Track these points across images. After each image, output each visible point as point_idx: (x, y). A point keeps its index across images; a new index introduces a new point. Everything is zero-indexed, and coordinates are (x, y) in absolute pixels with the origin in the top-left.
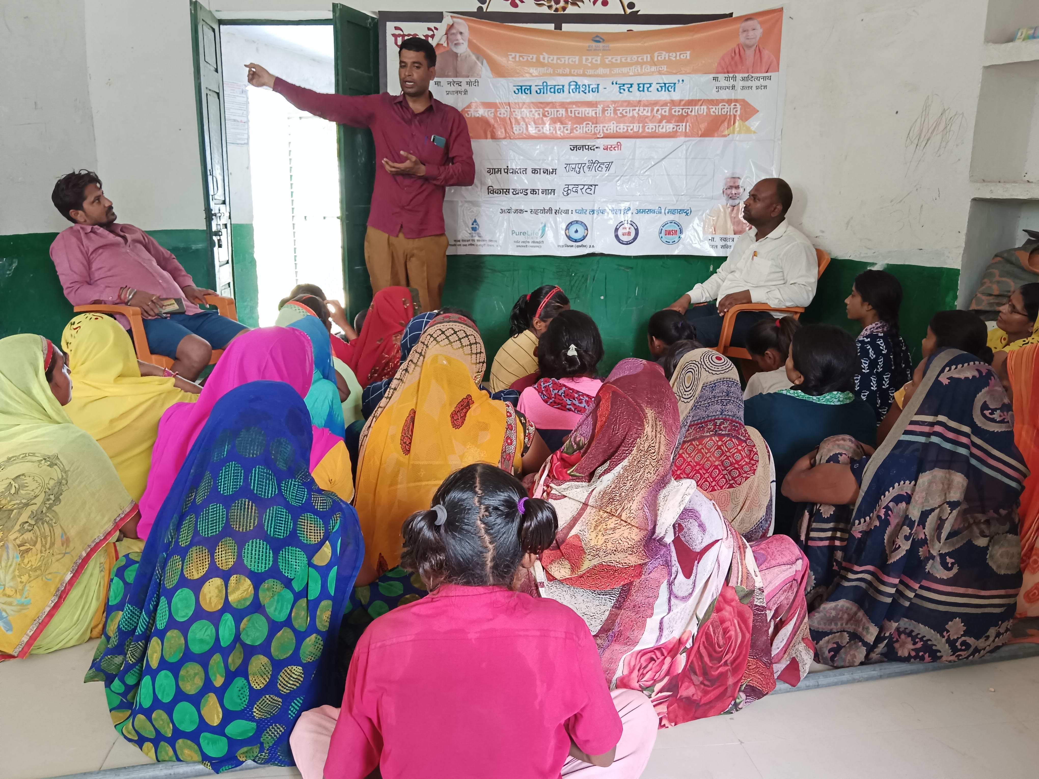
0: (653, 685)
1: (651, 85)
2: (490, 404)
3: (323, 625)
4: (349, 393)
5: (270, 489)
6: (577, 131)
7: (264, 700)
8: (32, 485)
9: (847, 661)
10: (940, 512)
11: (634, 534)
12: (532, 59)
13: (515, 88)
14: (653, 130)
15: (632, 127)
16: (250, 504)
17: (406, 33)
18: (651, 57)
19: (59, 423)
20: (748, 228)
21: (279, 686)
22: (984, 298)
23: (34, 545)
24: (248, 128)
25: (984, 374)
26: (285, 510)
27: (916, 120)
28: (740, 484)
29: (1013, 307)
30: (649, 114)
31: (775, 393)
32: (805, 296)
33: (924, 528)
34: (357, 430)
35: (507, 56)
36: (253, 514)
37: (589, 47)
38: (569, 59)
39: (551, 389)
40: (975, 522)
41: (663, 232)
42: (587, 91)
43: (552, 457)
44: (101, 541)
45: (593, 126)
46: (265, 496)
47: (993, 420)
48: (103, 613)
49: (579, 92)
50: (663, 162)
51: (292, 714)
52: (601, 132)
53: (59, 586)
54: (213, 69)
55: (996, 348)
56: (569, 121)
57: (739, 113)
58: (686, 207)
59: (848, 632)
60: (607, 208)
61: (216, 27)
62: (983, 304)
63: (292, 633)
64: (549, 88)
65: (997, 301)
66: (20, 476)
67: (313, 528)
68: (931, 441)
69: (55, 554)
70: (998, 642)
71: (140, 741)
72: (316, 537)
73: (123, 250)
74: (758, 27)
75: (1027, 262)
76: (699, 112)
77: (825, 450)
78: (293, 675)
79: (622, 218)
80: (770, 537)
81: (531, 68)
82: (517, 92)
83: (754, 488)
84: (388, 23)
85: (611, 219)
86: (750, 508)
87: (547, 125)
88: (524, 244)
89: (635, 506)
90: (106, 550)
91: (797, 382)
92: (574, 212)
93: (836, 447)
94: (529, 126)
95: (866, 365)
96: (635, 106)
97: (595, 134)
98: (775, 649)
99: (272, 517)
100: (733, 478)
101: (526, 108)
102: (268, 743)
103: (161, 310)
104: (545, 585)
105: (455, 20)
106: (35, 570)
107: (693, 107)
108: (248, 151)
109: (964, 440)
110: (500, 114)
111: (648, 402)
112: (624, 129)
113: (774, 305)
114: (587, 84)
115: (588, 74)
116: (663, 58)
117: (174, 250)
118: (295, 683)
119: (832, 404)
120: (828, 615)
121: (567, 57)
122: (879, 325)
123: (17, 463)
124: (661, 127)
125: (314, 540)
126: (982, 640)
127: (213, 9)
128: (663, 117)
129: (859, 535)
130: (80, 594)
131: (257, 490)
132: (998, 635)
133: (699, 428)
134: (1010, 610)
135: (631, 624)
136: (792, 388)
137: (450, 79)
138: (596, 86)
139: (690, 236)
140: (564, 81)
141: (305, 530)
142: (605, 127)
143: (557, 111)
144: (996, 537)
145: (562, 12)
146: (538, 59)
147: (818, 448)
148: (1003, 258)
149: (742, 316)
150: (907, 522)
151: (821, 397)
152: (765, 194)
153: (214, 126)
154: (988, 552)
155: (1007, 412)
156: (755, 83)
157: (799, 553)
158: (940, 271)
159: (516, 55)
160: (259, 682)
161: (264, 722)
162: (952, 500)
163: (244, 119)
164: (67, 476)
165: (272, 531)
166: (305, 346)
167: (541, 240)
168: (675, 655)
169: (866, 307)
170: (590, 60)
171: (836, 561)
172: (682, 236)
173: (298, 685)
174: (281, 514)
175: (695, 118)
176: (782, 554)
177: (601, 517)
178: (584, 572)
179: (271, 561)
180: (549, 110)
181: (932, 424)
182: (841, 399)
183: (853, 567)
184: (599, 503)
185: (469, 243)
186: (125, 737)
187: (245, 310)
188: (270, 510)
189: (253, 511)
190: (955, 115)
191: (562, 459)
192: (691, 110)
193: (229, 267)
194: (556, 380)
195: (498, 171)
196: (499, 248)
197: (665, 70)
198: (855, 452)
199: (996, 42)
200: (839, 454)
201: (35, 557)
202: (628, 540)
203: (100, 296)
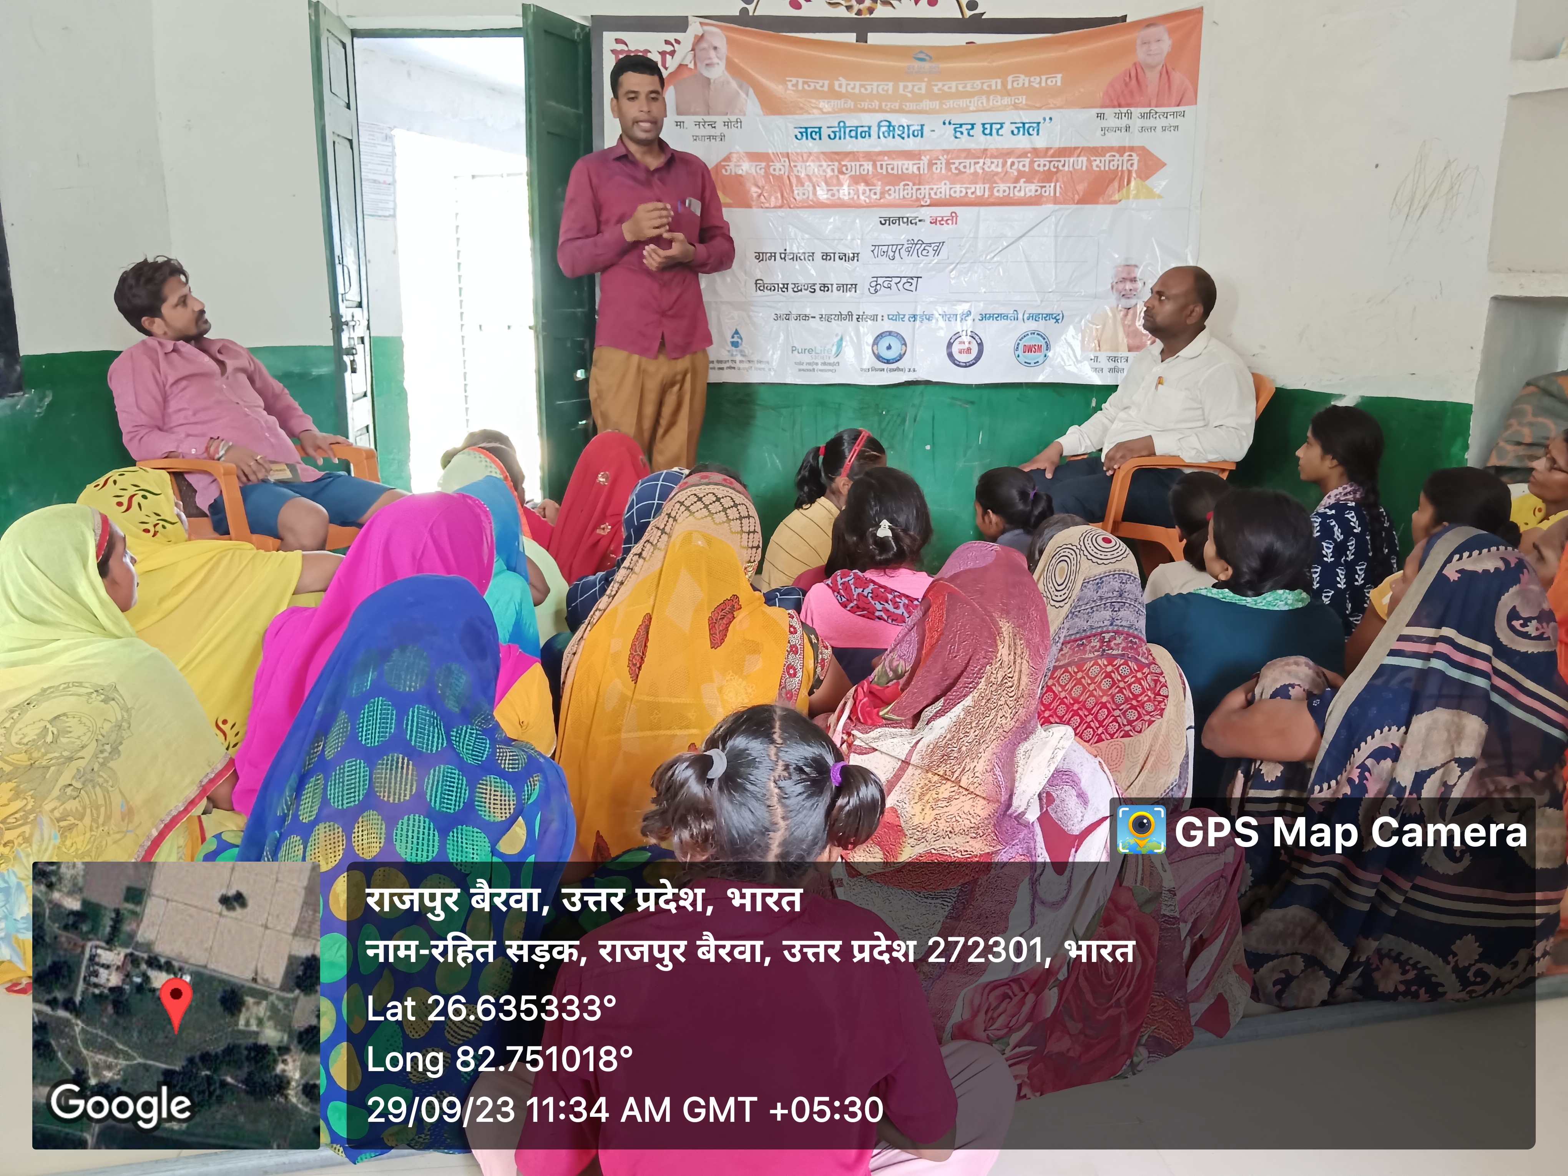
1: (1002, 125)
2: (764, 613)
4: (547, 591)
5: (436, 740)
6: (890, 195)
8: (78, 730)
10: (1444, 774)
11: (980, 808)
12: (822, 86)
13: (797, 131)
14: (1006, 194)
15: (973, 190)
16: (406, 761)
18: (1002, 82)
19: (118, 638)
20: (1149, 342)
21: (446, 1034)
22: (1509, 448)
23: (81, 819)
24: (394, 193)
25: (1513, 565)
26: (456, 771)
27: (1406, 178)
28: (1140, 732)
29: (1553, 461)
30: (999, 170)
31: (1190, 594)
32: (1238, 445)
34: (559, 647)
35: (784, 82)
36: (410, 776)
37: (909, 68)
38: (878, 86)
39: (853, 587)
40: (1497, 790)
41: (1021, 347)
42: (905, 135)
43: (856, 690)
44: (180, 813)
45: (915, 188)
46: (427, 749)
47: (1526, 636)
49: (894, 137)
50: (1021, 243)
52: (927, 196)
54: (344, 104)
55: (1525, 524)
56: (879, 180)
57: (1135, 167)
58: (1055, 309)
60: (935, 313)
61: (348, 42)
62: (1509, 457)
64: (848, 130)
65: (1528, 453)
66: (59, 716)
67: (498, 798)
68: (1431, 666)
69: (111, 832)
72: (503, 811)
73: (218, 384)
74: (1166, 37)
76: (1076, 167)
77: (1269, 679)
79: (958, 326)
81: (821, 101)
82: (799, 136)
83: (1161, 738)
84: (605, 34)
85: (942, 329)
86: (1154, 767)
87: (845, 187)
88: (810, 367)
89: (981, 766)
90: (187, 828)
91: (1223, 577)
92: (886, 318)
93: (1285, 675)
94: (818, 188)
95: (1329, 551)
96: (979, 158)
97: (918, 199)
99: (438, 782)
100: (1130, 723)
101: (813, 161)
105: (706, 28)
107: (1067, 159)
108: (395, 227)
109: (1482, 665)
110: (774, 170)
111: (1003, 610)
112: (961, 192)
113: (1190, 458)
114: (905, 125)
115: (907, 109)
116: (1021, 85)
117: (286, 377)
119: (1276, 608)
121: (875, 84)
122: (1349, 489)
123: (56, 697)
124: (1018, 188)
125: (500, 815)
127: (343, 14)
128: (1021, 174)
131: (415, 742)
133: (1078, 646)
134: (1552, 923)
136: (1214, 586)
137: (699, 118)
138: (919, 128)
139: (1062, 353)
140: (870, 119)
141: (488, 801)
142: (932, 189)
143: (861, 166)
145: (868, 16)
146: (831, 87)
147: (1258, 676)
148: (1538, 387)
149: (1141, 475)
150: (1393, 789)
151: (1259, 599)
152: (1178, 289)
153: (345, 190)
155: (1548, 624)
156: (1160, 122)
158: (1444, 407)
159: (797, 81)
162: (1463, 757)
163: (389, 179)
164: (130, 716)
165: (438, 802)
166: (481, 520)
167: (836, 360)
169: (1329, 462)
170: (910, 89)
172: (1050, 354)
173: (475, 1032)
174: (451, 777)
175: (1069, 176)
177: (930, 782)
179: (436, 847)
180: (848, 164)
181: (1432, 641)
182: (1290, 602)
184: (926, 761)
185: (728, 365)
187: (390, 465)
188: (435, 771)
189: (410, 772)
190: (1466, 169)
191: (871, 693)
192: (1062, 163)
193: (367, 402)
194: (860, 573)
195: (771, 256)
196: (772, 373)
197: (1024, 102)
198: (1314, 682)
199: (1528, 59)
200: (1290, 685)
201: (81, 838)
202: (970, 817)
203: (178, 447)
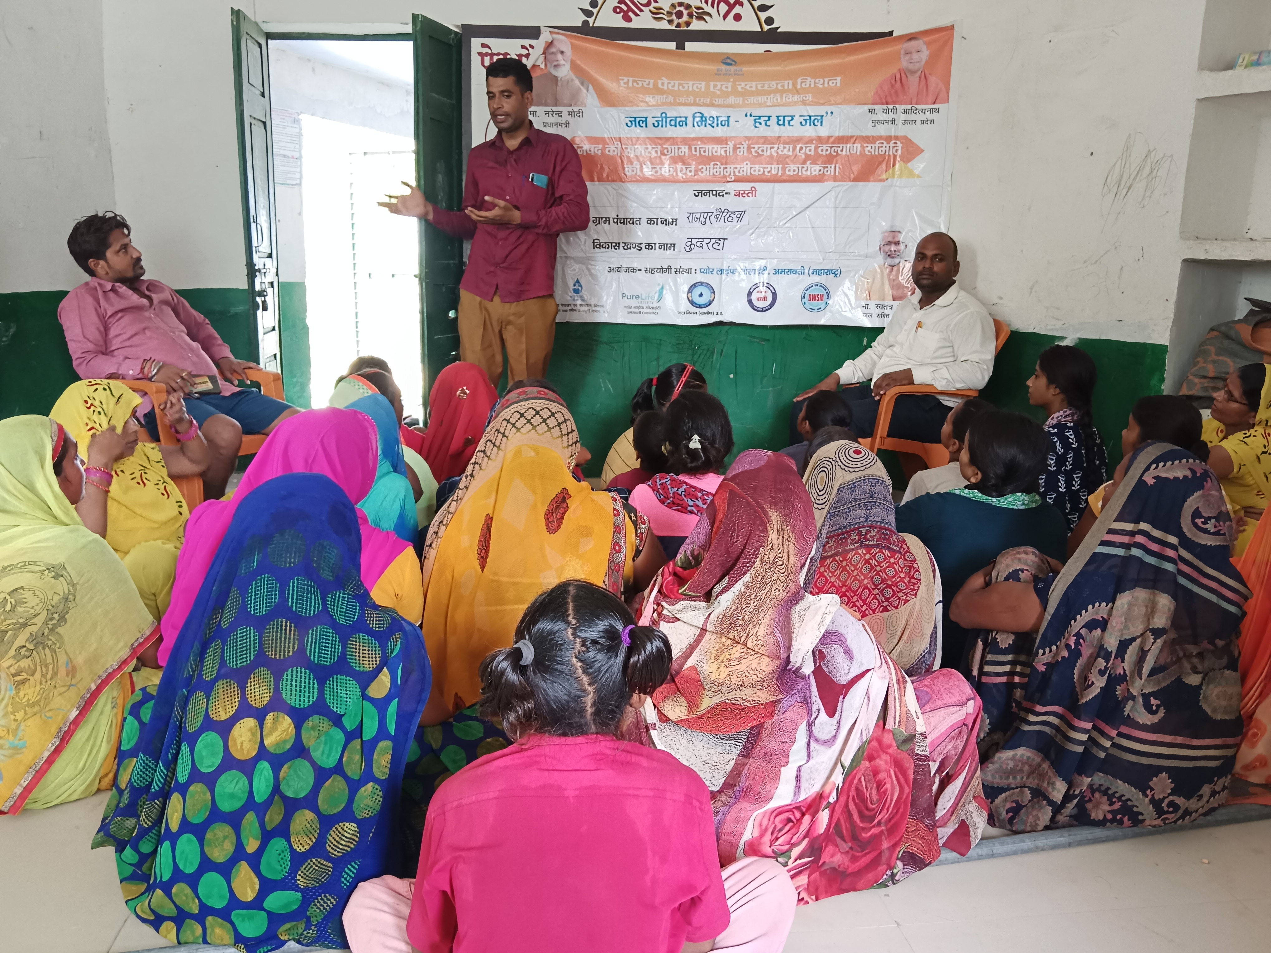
0: (790, 850)
1: (792, 117)
2: (590, 498)
3: (381, 772)
5: (313, 605)
6: (702, 172)
7: (309, 864)
8: (32, 601)
9: (1029, 824)
10: (1142, 642)
11: (765, 664)
12: (648, 84)
13: (627, 120)
14: (795, 173)
15: (769, 169)
16: (288, 624)
17: (495, 51)
18: (793, 83)
19: (67, 525)
20: (909, 293)
21: (328, 847)
22: (1197, 380)
23: (33, 675)
24: (301, 166)
25: (1198, 475)
26: (331, 631)
27: (1115, 164)
28: (897, 608)
29: (1230, 393)
30: (790, 153)
31: (946, 493)
32: (980, 377)
33: (1123, 662)
35: (618, 81)
36: (292, 636)
37: (718, 70)
38: (693, 85)
39: (669, 487)
40: (1185, 655)
41: (807, 296)
42: (715, 125)
43: (665, 569)
44: (115, 671)
45: (722, 167)
46: (306, 613)
47: (1206, 531)
48: (115, 759)
49: (705, 126)
50: (807, 212)
51: (345, 882)
52: (732, 174)
53: (61, 725)
54: (258, 93)
55: (1211, 442)
56: (693, 160)
57: (899, 152)
58: (834, 266)
59: (1030, 788)
60: (738, 267)
61: (263, 42)
62: (1196, 388)
63: (344, 782)
64: (668, 120)
65: (1212, 385)
66: (17, 589)
67: (367, 652)
68: (1132, 553)
69: (57, 686)
70: (1214, 803)
71: (156, 922)
72: (371, 663)
73: (147, 314)
74: (924, 48)
75: (1250, 338)
76: (852, 152)
77: (1003, 565)
78: (346, 834)
79: (756, 279)
80: (936, 671)
81: (647, 96)
82: (629, 124)
83: (915, 613)
84: (473, 40)
85: (744, 280)
86: (910, 636)
87: (666, 166)
88: (637, 310)
89: (762, 631)
90: (120, 682)
91: (973, 480)
92: (698, 271)
93: (1016, 561)
94: (644, 166)
95: (1052, 462)
96: (774, 144)
97: (725, 176)
98: (941, 810)
99: (316, 640)
100: (887, 599)
101: (640, 144)
102: (316, 916)
103: (193, 389)
104: (657, 727)
105: (555, 36)
106: (33, 705)
107: (844, 146)
108: (301, 194)
109: (1170, 553)
110: (609, 151)
111: (772, 502)
112: (759, 171)
113: (942, 386)
114: (715, 116)
115: (717, 103)
116: (808, 85)
118: (348, 844)
119: (1015, 507)
120: (1004, 767)
121: (691, 83)
122: (1068, 412)
123: (14, 573)
124: (805, 168)
125: (368, 666)
126: (1193, 800)
127: (259, 20)
128: (808, 158)
129: (1043, 668)
130: (86, 736)
131: (296, 607)
132: (1214, 794)
133: (841, 539)
134: (1228, 763)
135: (763, 775)
136: (966, 487)
137: (548, 109)
138: (726, 119)
139: (840, 301)
140: (687, 112)
141: (357, 654)
142: (736, 168)
143: (679, 149)
144: (1211, 674)
145: (685, 28)
146: (655, 85)
147: (994, 563)
148: (1220, 332)
149: (901, 399)
150: (1102, 653)
151: (1002, 499)
153: (259, 163)
154: (1201, 692)
155: (1224, 523)
156: (920, 117)
157: (971, 692)
158: (1144, 347)
159: (628, 80)
160: (304, 843)
161: (311, 891)
162: (1156, 627)
163: (296, 155)
164: (75, 590)
165: (316, 656)
166: (368, 433)
167: (658, 305)
168: (816, 812)
169: (1052, 391)
170: (719, 87)
171: (1015, 701)
172: (830, 302)
173: (352, 846)
174: (326, 636)
175: (846, 159)
176: (950, 693)
177: (724, 645)
178: (704, 712)
179: (316, 693)
180: (669, 147)
181: (1132, 534)
182: (1026, 502)
183: (1035, 706)
184: (719, 629)
185: (570, 308)
186: (138, 917)
187: (294, 387)
188: (313, 631)
189: (292, 632)
190: (1163, 158)
191: (675, 574)
192: (841, 148)
193: (275, 335)
194: (675, 476)
195: (606, 221)
196: (606, 315)
197: (810, 99)
198: (1039, 568)
199: (1212, 70)
200: (1020, 570)
201: (33, 689)
202: (757, 673)
203: (118, 369)
